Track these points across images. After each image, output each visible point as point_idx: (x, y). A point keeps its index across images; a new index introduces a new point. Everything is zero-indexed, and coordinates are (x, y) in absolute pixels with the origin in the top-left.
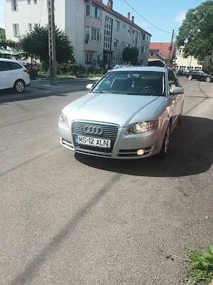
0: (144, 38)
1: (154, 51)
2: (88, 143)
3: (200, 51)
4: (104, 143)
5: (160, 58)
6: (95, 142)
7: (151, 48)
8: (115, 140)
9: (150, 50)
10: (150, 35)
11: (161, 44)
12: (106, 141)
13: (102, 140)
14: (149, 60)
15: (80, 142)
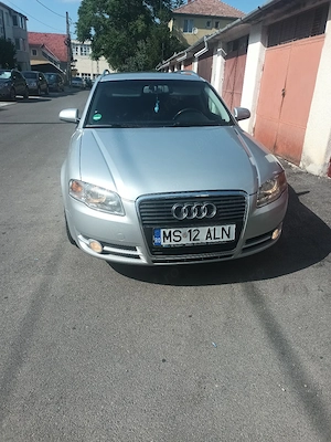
0: (15, 23)
1: (37, 46)
2: (186, 241)
3: (118, 50)
4: (222, 233)
5: (51, 59)
6: (203, 235)
7: (30, 41)
8: (242, 223)
9: (31, 46)
10: (26, 19)
11: (46, 35)
12: (226, 228)
13: (219, 228)
14: (33, 63)
15: (167, 242)
